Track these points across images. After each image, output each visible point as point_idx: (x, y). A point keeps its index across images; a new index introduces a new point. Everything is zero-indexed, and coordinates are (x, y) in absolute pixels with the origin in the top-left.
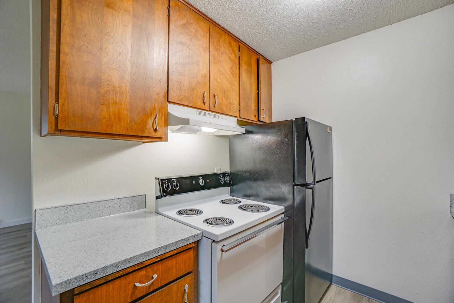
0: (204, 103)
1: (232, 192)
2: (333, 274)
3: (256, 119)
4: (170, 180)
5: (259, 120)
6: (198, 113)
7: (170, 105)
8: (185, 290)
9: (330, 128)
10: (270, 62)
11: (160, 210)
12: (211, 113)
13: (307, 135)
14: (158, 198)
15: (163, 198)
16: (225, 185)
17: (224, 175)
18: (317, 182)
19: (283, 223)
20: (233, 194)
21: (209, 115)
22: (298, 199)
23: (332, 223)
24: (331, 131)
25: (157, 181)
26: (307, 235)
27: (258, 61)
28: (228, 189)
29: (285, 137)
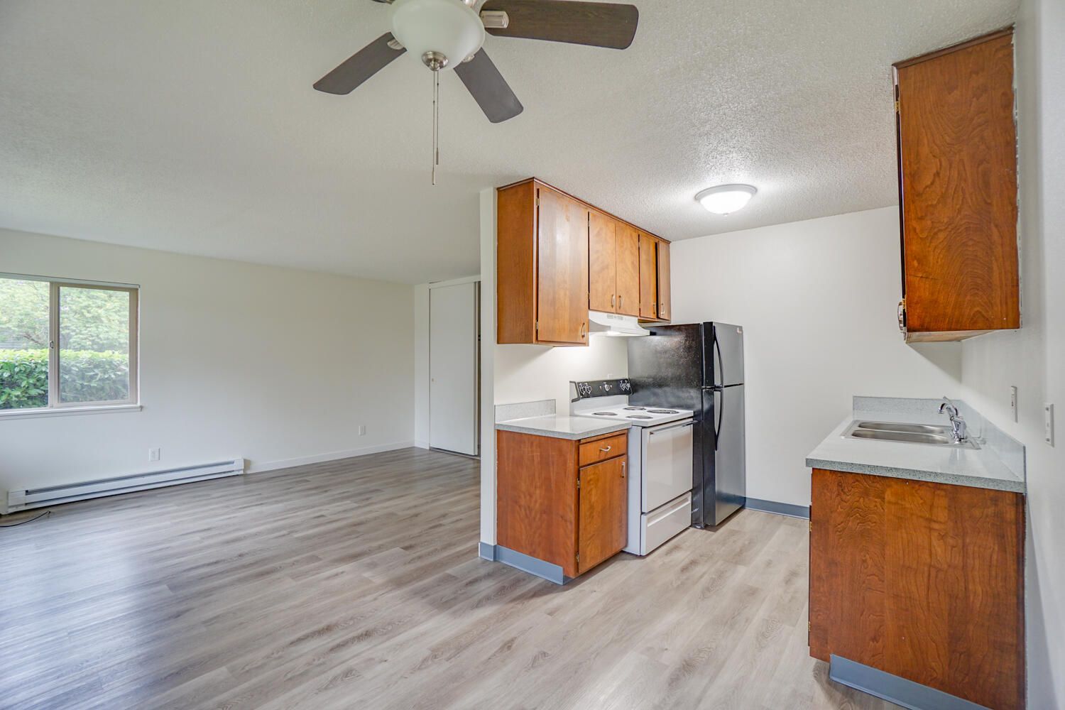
0: (612, 306)
1: (630, 402)
2: (747, 496)
3: (655, 316)
4: (583, 383)
5: (658, 317)
6: (608, 317)
7: (590, 312)
8: (623, 466)
9: (741, 328)
10: (668, 242)
11: (576, 412)
12: (617, 315)
13: (715, 339)
14: (573, 401)
15: (581, 401)
16: (626, 392)
17: (624, 381)
18: (726, 386)
19: (692, 425)
20: (633, 403)
21: (615, 317)
22: (706, 406)
23: (744, 435)
24: (742, 331)
25: (574, 384)
26: (716, 437)
27: (656, 245)
28: (626, 397)
29: (693, 340)
